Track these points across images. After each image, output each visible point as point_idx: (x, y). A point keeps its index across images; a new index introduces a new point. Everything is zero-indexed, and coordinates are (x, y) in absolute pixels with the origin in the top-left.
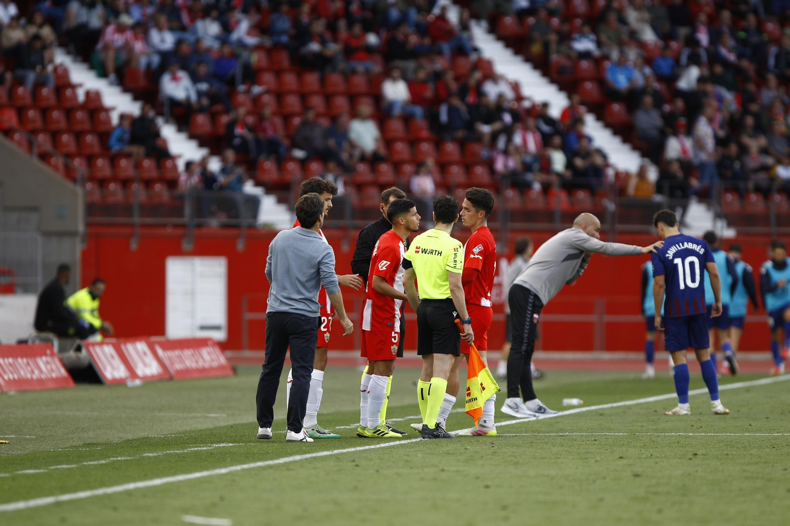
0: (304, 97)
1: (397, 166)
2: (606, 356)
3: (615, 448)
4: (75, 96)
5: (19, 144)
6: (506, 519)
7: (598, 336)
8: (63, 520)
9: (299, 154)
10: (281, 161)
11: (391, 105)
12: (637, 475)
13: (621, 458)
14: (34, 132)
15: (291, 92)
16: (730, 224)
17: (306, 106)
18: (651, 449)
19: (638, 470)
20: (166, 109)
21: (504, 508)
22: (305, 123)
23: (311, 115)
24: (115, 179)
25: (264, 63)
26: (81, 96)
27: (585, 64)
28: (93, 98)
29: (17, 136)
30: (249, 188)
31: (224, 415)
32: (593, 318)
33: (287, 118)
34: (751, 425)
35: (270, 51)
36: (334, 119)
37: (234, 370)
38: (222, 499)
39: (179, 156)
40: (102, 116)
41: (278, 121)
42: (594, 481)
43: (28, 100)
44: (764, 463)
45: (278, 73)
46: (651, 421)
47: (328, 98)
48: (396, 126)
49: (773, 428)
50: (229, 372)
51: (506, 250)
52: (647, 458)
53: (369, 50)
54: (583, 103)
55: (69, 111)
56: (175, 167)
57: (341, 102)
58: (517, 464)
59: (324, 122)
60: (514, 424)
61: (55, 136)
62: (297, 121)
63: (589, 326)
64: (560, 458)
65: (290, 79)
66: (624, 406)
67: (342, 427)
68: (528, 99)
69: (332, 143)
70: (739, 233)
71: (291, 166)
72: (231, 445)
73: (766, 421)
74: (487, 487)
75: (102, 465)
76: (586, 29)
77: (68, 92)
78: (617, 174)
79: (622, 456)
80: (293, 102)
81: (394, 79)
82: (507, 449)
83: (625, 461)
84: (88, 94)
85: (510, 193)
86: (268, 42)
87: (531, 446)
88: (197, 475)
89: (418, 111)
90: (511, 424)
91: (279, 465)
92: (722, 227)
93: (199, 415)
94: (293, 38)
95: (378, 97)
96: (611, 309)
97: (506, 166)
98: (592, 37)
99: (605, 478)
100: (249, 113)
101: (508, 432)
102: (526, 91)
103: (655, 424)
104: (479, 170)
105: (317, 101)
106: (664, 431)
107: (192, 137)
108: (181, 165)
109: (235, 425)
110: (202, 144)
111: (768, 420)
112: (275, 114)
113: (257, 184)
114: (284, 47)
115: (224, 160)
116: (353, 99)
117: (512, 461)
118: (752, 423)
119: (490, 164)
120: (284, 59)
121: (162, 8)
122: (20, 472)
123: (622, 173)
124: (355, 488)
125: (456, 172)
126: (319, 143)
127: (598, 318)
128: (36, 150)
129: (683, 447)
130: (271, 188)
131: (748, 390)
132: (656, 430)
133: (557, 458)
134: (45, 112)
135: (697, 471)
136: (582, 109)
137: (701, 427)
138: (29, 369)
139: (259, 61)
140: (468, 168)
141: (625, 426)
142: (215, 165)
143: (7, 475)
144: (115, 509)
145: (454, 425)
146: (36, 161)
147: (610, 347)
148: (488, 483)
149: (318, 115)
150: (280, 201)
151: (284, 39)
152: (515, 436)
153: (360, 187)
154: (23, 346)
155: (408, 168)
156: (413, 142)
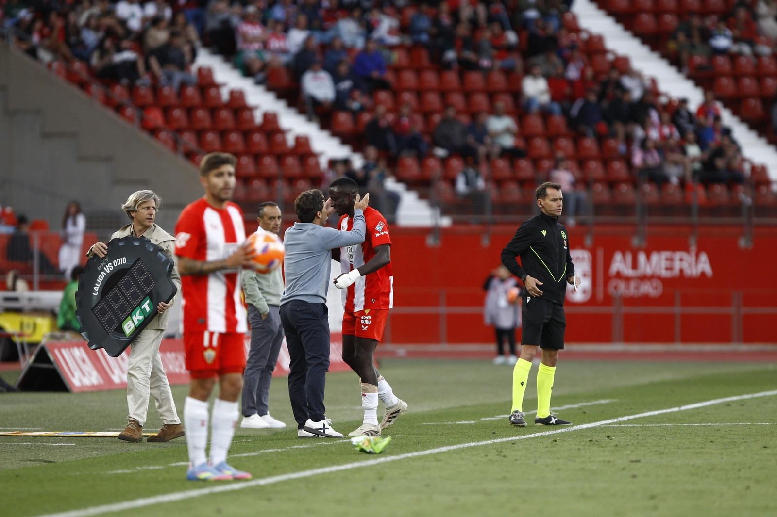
0: (444, 94)
1: (536, 162)
2: (744, 347)
3: (759, 438)
4: (219, 95)
5: (165, 142)
6: (655, 508)
7: (736, 328)
8: (219, 511)
9: (440, 152)
10: (422, 158)
11: (530, 101)
13: (765, 447)
14: (179, 131)
15: (432, 90)
17: (446, 104)
20: (309, 108)
21: (652, 497)
22: (445, 121)
23: (451, 113)
24: (259, 176)
25: (405, 61)
26: (225, 95)
27: (721, 60)
28: (237, 97)
29: (163, 135)
30: (391, 184)
32: (732, 310)
33: (427, 115)
35: (411, 50)
36: (474, 115)
38: (374, 490)
39: (322, 154)
40: (246, 115)
41: (419, 119)
42: (739, 471)
43: (173, 100)
45: (418, 71)
47: (468, 95)
48: (535, 123)
51: (644, 244)
54: (718, 98)
55: (214, 109)
56: (318, 164)
57: (481, 100)
59: (464, 119)
61: (200, 134)
62: (437, 118)
63: (727, 318)
64: (704, 448)
65: (430, 78)
67: (487, 419)
68: (665, 94)
69: (471, 139)
71: (432, 163)
74: (634, 476)
75: (253, 457)
76: (722, 26)
77: (213, 92)
78: (754, 168)
79: (766, 445)
80: (433, 99)
81: (535, 76)
82: (651, 439)
83: (768, 451)
84: (232, 93)
85: (647, 188)
86: (408, 41)
87: (675, 436)
89: (556, 107)
90: (654, 415)
91: (427, 456)
93: (345, 407)
94: (433, 36)
95: (517, 93)
96: (748, 301)
97: (644, 160)
98: (729, 32)
99: (750, 467)
100: (389, 111)
101: (651, 423)
102: (663, 87)
104: (618, 166)
105: (457, 99)
107: (334, 134)
108: (323, 162)
110: (344, 142)
112: (415, 111)
113: (399, 180)
114: (424, 46)
115: (366, 157)
116: (492, 96)
117: (656, 451)
119: (627, 159)
120: (424, 57)
121: (303, 9)
122: (174, 464)
123: (757, 167)
124: (504, 479)
125: (595, 167)
126: (458, 140)
127: (735, 310)
128: (181, 149)
130: (412, 184)
133: (701, 448)
134: (190, 111)
136: (719, 105)
138: (177, 363)
139: (399, 60)
140: (606, 162)
141: (767, 417)
142: (358, 162)
143: (161, 467)
144: (269, 500)
145: (598, 416)
146: (181, 160)
147: (748, 338)
148: (636, 473)
150: (422, 197)
151: (424, 37)
152: (659, 426)
153: (499, 182)
154: (171, 341)
155: (546, 164)
156: (552, 138)
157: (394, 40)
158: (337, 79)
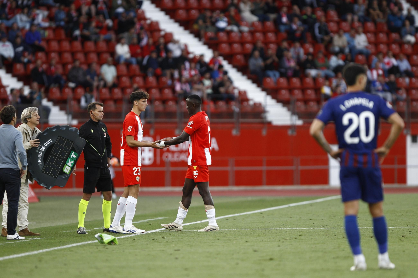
0: (73, 54)
1: (123, 90)
2: (236, 188)
3: (243, 237)
6: (188, 275)
7: (231, 178)
9: (72, 85)
10: (62, 88)
11: (120, 57)
12: (255, 251)
13: (247, 242)
15: (66, 51)
16: (300, 118)
17: (74, 59)
18: (262, 237)
19: (256, 248)
21: (186, 269)
22: (74, 68)
23: (77, 63)
25: (52, 36)
27: (222, 35)
30: (45, 102)
31: (35, 223)
32: (228, 168)
33: (64, 65)
34: (314, 224)
35: (55, 30)
36: (89, 65)
37: (39, 199)
38: (36, 267)
39: (8, 86)
41: (60, 67)
42: (233, 255)
44: (322, 243)
45: (60, 41)
46: (261, 222)
47: (86, 54)
48: (123, 69)
49: (326, 225)
50: (36, 200)
52: (260, 242)
53: (108, 29)
54: (220, 55)
56: (5, 92)
57: (93, 56)
58: (191, 246)
59: (85, 67)
60: (189, 225)
62: (70, 66)
63: (226, 172)
64: (214, 243)
65: (66, 45)
66: (246, 215)
67: (97, 228)
68: (192, 53)
69: (88, 77)
70: (304, 123)
71: (67, 90)
72: (39, 238)
73: (322, 221)
74: (177, 258)
78: (240, 93)
79: (247, 241)
80: (67, 56)
83: (248, 244)
85: (183, 103)
86: (54, 25)
87: (199, 236)
88: (23, 255)
89: (134, 60)
90: (187, 225)
91: (65, 249)
92: (296, 120)
94: (67, 23)
95: (112, 53)
96: (238, 164)
97: (182, 89)
98: (226, 19)
99: (238, 253)
102: (191, 49)
103: (263, 224)
104: (167, 92)
105: (80, 56)
106: (268, 227)
107: (14, 76)
109: (41, 228)
110: (19, 80)
111: (323, 221)
112: (58, 63)
113: (49, 100)
114: (62, 27)
115: (31, 88)
116: (99, 54)
117: (188, 244)
118: (314, 222)
119: (173, 88)
120: (63, 34)
123: (242, 92)
124: (107, 260)
125: (155, 92)
126: (81, 78)
127: (231, 168)
129: (279, 235)
130: (56, 103)
131: (311, 205)
132: (264, 227)
133: (212, 243)
135: (287, 248)
136: (221, 59)
137: (288, 225)
139: (49, 35)
140: (161, 90)
141: (247, 225)
145: (157, 226)
147: (238, 183)
148: (177, 256)
149: (81, 63)
150: (61, 109)
151: (62, 23)
152: (190, 231)
153: (103, 101)
155: (129, 91)
156: (132, 77)
157: (46, 24)
158: (15, 46)
